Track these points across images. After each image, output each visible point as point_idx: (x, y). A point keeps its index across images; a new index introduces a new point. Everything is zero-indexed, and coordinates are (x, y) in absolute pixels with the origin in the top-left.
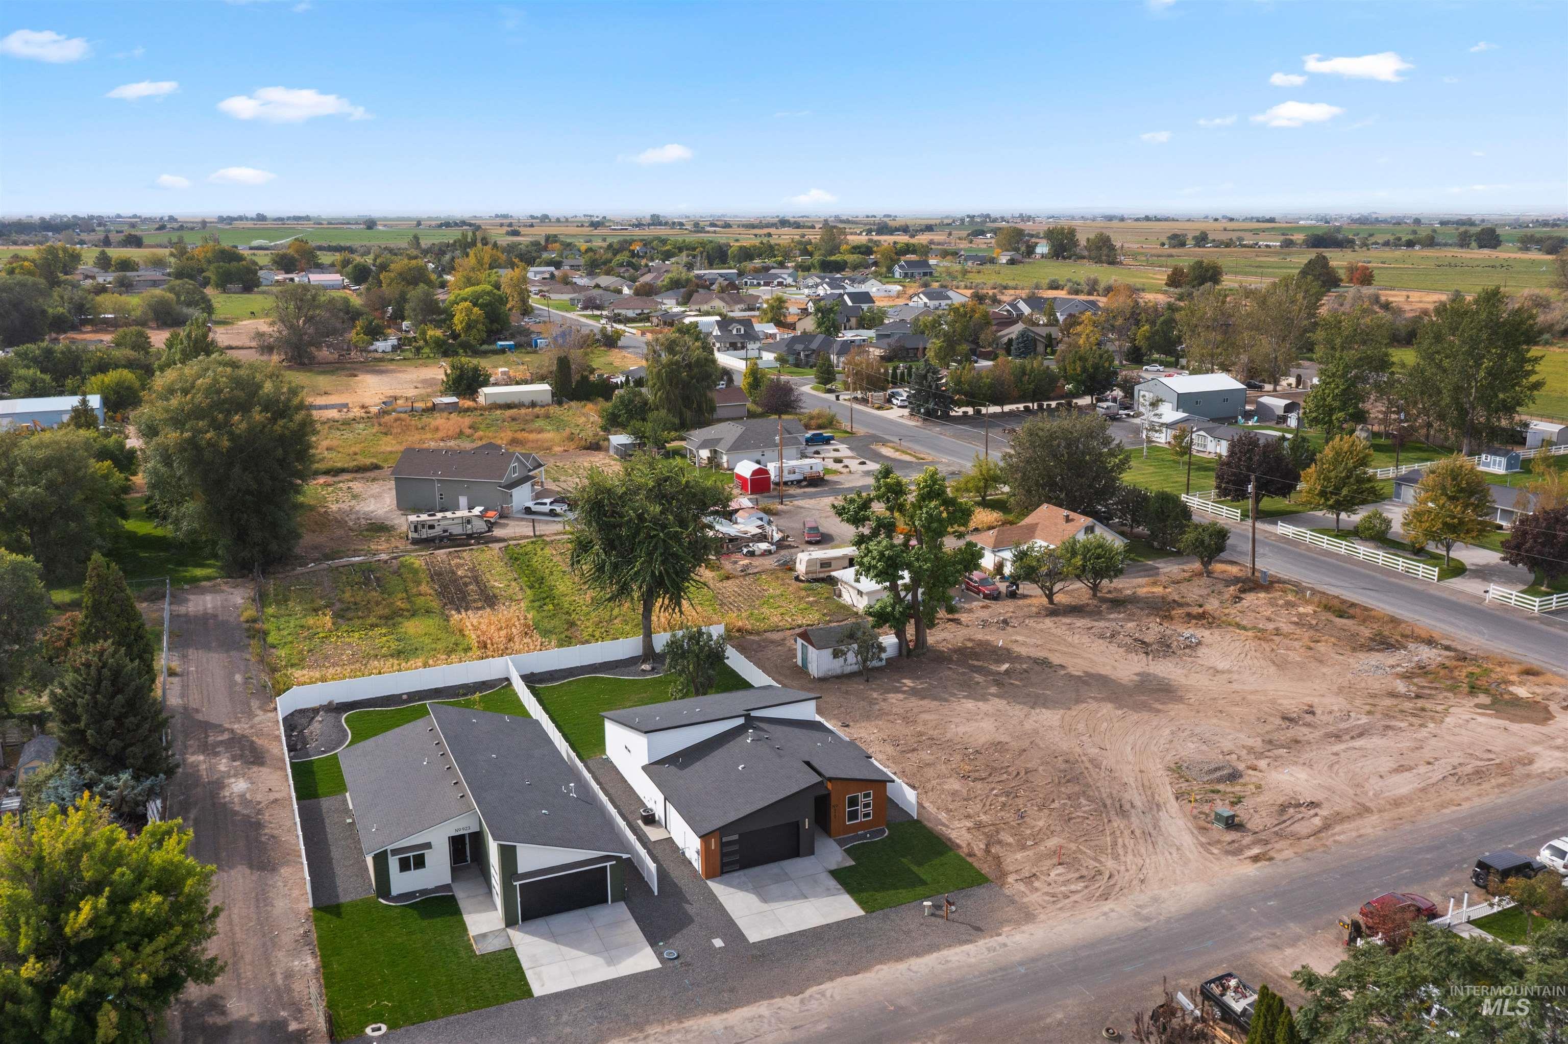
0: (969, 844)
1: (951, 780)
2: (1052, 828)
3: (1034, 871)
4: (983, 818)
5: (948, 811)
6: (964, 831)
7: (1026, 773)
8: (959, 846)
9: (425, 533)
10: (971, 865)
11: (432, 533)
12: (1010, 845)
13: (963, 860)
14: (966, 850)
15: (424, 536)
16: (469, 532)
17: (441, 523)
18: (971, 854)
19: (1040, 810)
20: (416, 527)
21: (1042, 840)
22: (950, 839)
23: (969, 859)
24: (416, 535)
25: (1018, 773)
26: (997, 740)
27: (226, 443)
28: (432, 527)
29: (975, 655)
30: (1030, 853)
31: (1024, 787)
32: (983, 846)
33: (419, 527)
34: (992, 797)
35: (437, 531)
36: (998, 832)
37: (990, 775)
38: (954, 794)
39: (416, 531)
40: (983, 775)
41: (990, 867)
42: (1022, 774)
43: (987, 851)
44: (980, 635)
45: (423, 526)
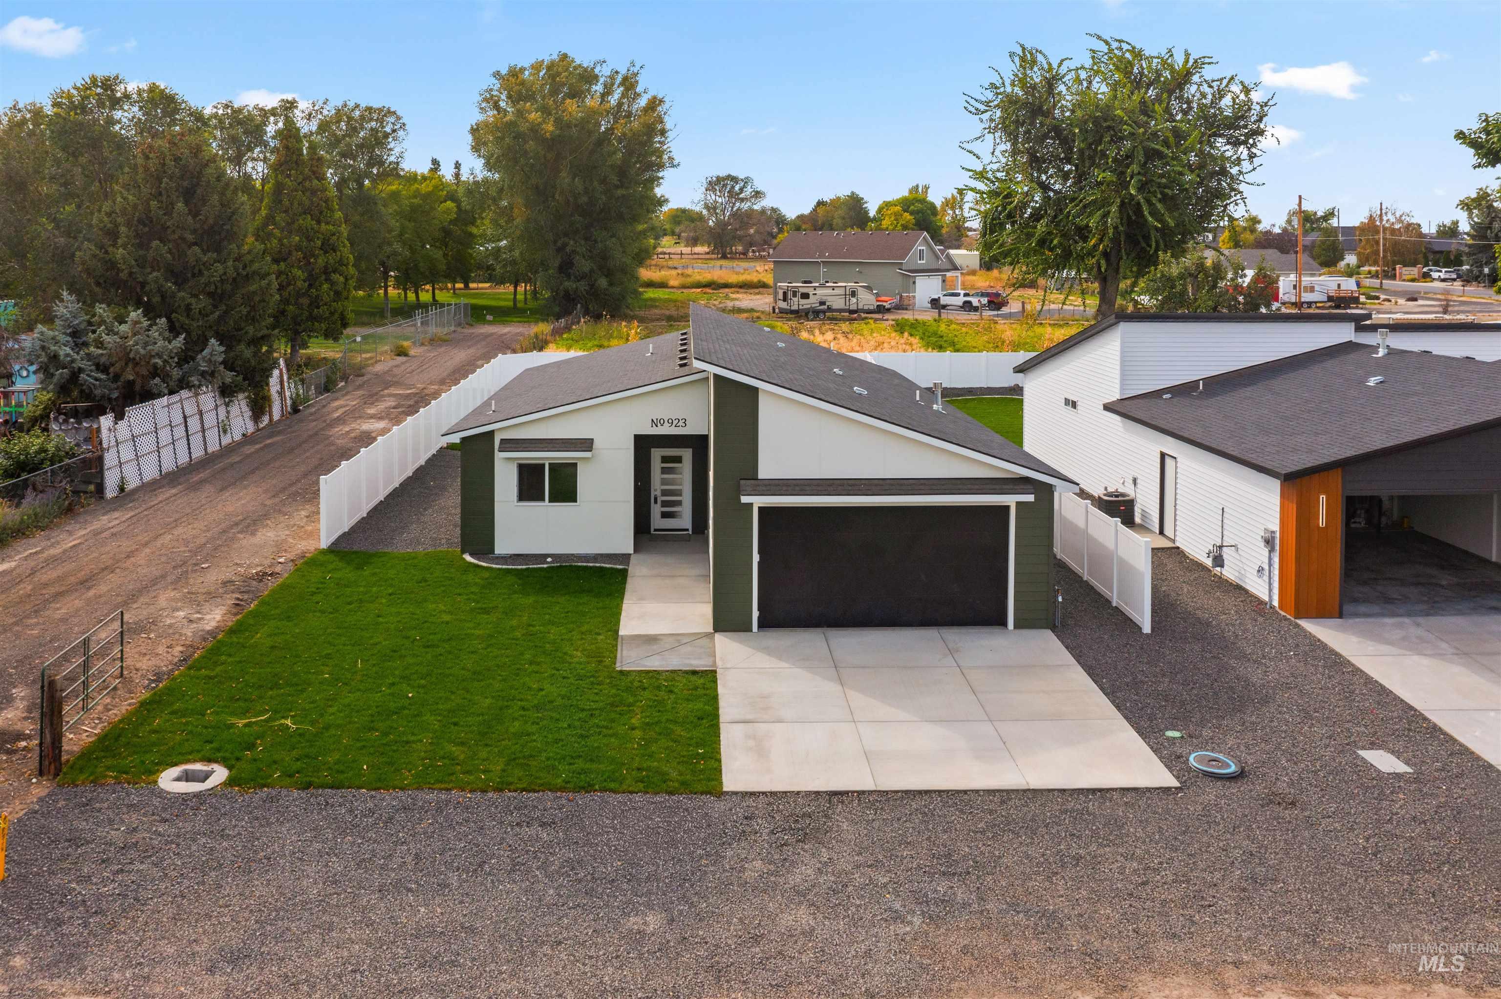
9: (796, 303)
11: (805, 304)
15: (795, 307)
16: (853, 307)
17: (819, 291)
20: (785, 294)
24: (783, 305)
27: (549, 127)
28: (805, 296)
33: (790, 295)
35: (812, 302)
39: (785, 299)
45: (795, 294)
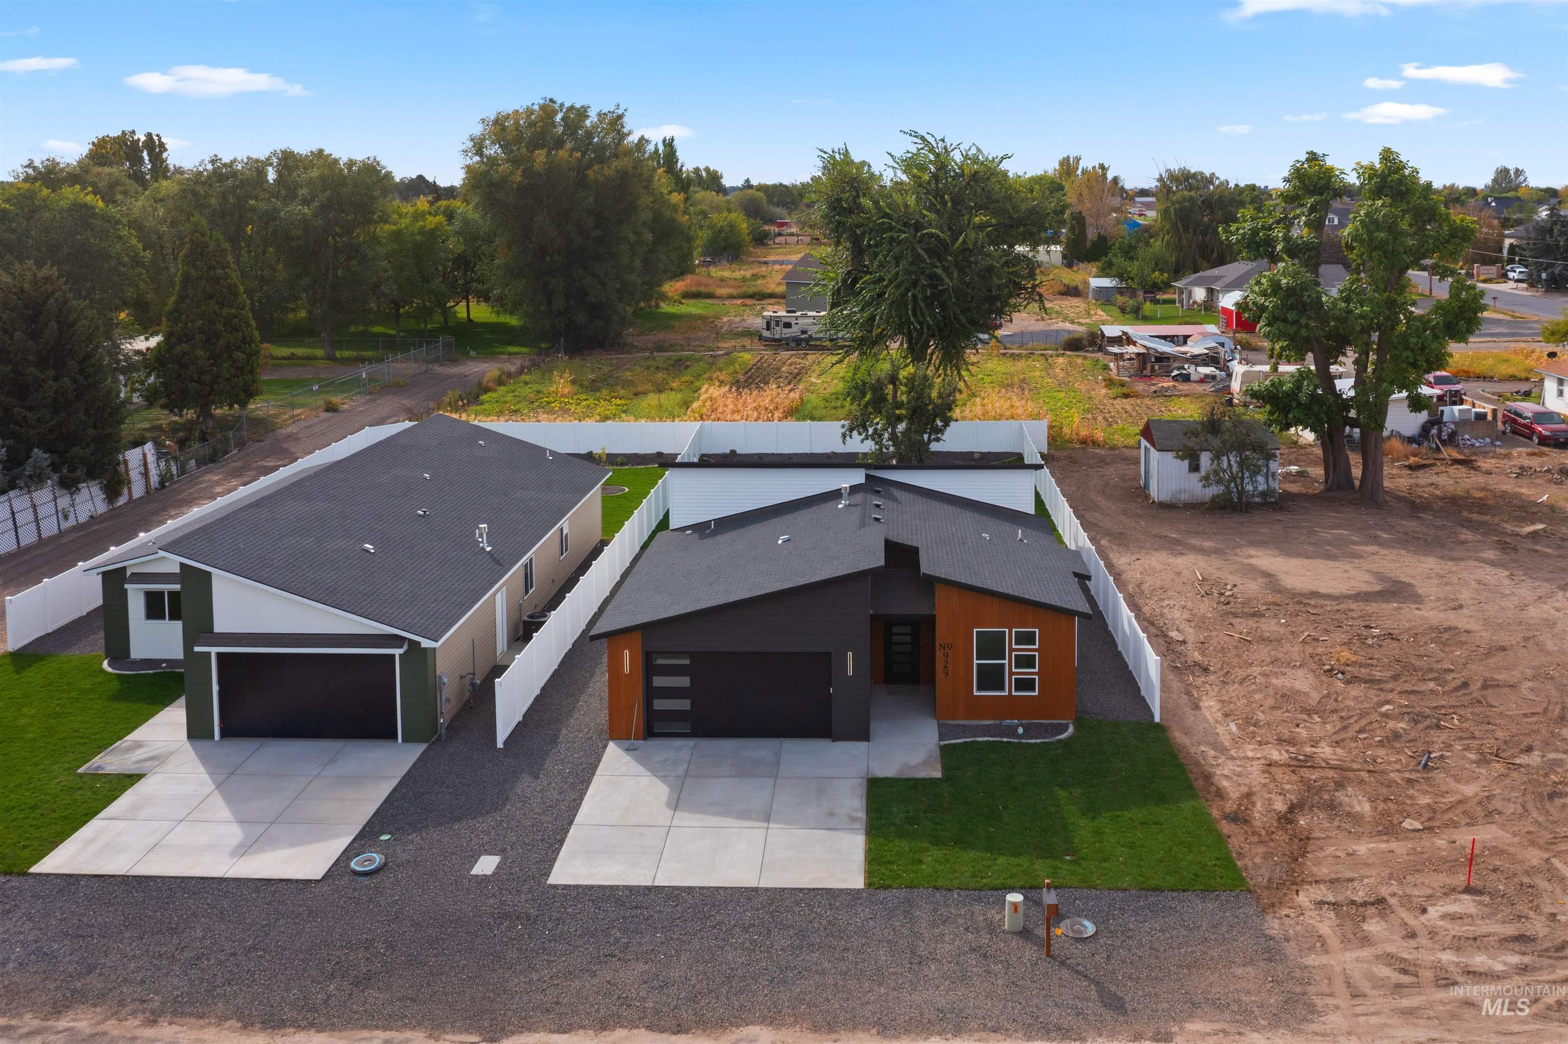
0: (1249, 795)
1: (1300, 673)
2: (1496, 804)
3: (1384, 891)
4: (1325, 751)
5: (1249, 721)
6: (1255, 769)
7: (1485, 687)
8: (1220, 794)
9: (779, 332)
10: (1222, 840)
11: (787, 333)
12: (1356, 818)
13: (1209, 825)
14: (1230, 807)
15: (777, 336)
17: (800, 321)
18: (1239, 818)
19: (1483, 761)
20: (768, 324)
21: (1455, 825)
22: (1208, 777)
23: (1226, 827)
24: (768, 334)
25: (1465, 685)
26: (1447, 624)
28: (788, 325)
29: (1481, 506)
30: (1400, 847)
31: (1467, 712)
32: (1280, 806)
33: (773, 324)
34: (1375, 717)
35: (794, 331)
36: (1340, 785)
37: (1395, 678)
38: (1286, 697)
40: (1378, 675)
41: (1267, 856)
42: (1475, 687)
43: (1286, 819)
44: (1508, 486)
45: (777, 325)
